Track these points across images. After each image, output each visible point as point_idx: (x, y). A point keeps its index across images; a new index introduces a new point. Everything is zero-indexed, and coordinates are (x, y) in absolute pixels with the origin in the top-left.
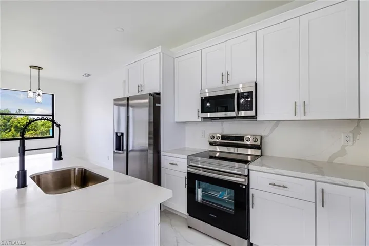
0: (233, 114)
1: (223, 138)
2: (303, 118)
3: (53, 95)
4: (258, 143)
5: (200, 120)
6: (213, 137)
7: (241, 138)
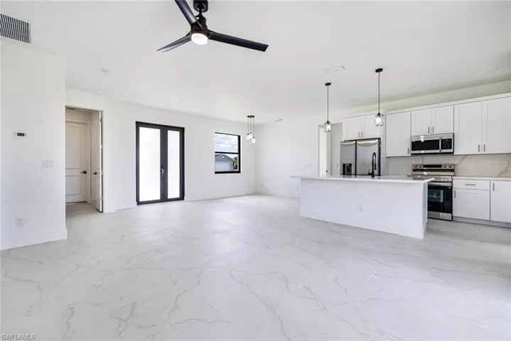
0: (438, 151)
1: (425, 166)
2: (483, 153)
3: (239, 137)
4: (453, 168)
5: (410, 155)
6: (416, 166)
7: (440, 166)
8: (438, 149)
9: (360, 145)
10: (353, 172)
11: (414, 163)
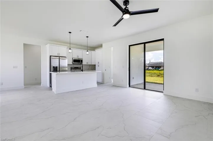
0: (79, 63)
1: (75, 67)
7: (78, 67)
8: (80, 62)
9: (61, 59)
10: (58, 70)
11: (71, 66)
